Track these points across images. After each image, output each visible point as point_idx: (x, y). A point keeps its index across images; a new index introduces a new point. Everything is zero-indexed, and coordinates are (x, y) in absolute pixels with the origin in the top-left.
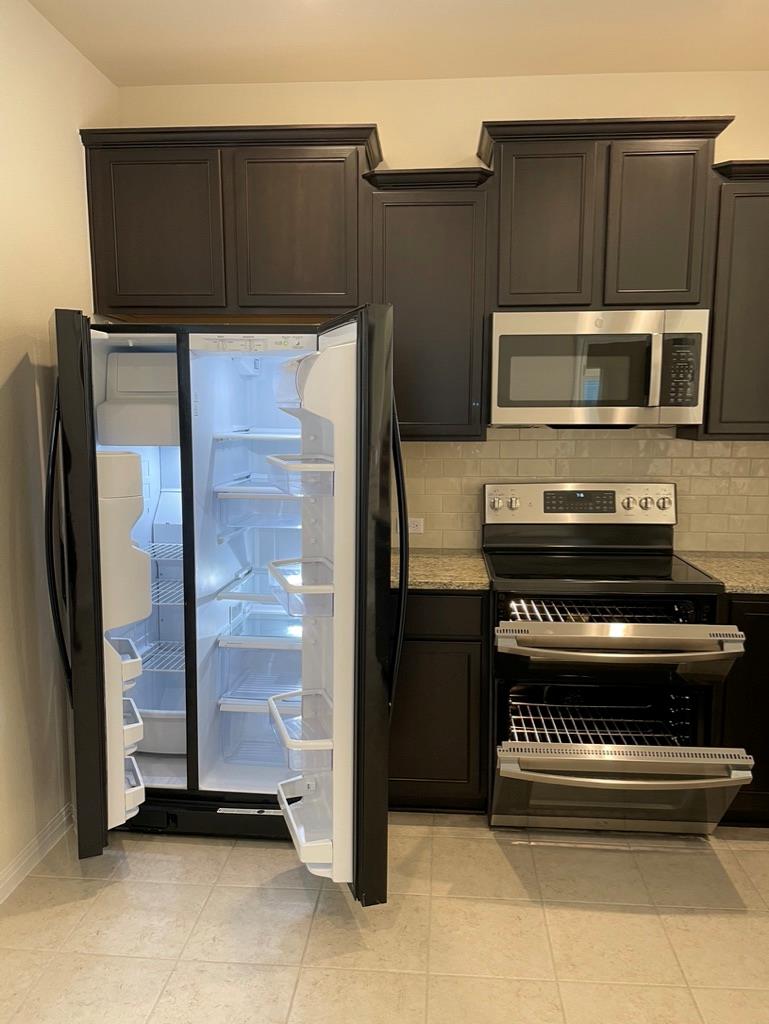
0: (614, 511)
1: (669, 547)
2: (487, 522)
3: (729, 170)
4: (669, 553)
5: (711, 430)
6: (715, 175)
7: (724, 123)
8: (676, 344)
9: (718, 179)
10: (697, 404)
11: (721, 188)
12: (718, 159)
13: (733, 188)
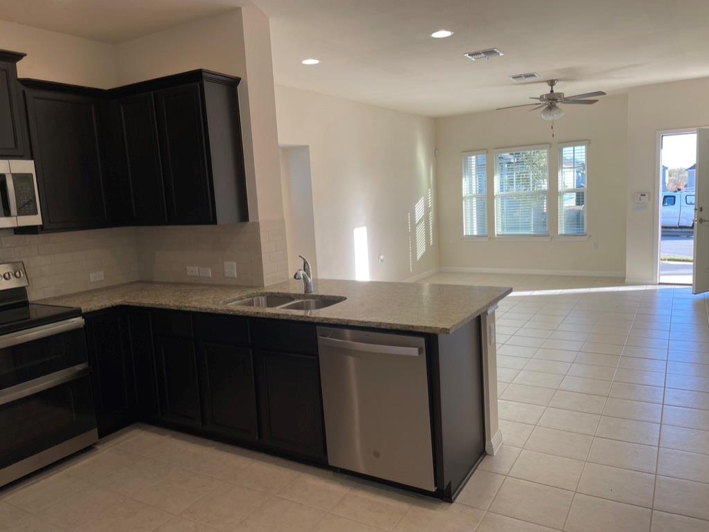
1: (24, 300)
3: (30, 84)
4: (26, 304)
5: (48, 227)
6: (21, 85)
7: (21, 56)
8: (20, 178)
9: (21, 87)
10: (36, 213)
11: (24, 93)
12: (20, 76)
13: (31, 93)
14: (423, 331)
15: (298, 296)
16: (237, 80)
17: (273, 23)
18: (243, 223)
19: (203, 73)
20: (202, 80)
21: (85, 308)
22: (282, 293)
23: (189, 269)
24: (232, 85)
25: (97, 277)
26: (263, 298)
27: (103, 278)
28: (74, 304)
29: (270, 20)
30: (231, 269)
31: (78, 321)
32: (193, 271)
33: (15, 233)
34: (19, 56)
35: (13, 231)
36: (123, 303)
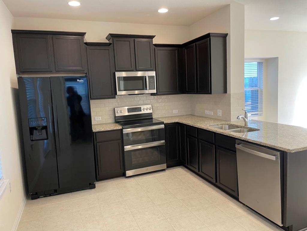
0: (141, 111)
1: (152, 117)
2: (116, 116)
3: (156, 45)
4: (152, 118)
5: (158, 94)
6: (154, 46)
7: (154, 36)
8: (151, 77)
9: (154, 47)
10: (155, 89)
11: (155, 48)
12: (154, 43)
13: (157, 48)
14: (279, 149)
15: (241, 127)
16: (227, 34)
17: (246, 7)
18: (225, 94)
19: (210, 34)
20: (210, 37)
21: (166, 122)
22: (235, 125)
23: (206, 111)
24: (224, 37)
25: (175, 112)
26: (227, 126)
27: (177, 112)
28: (162, 120)
29: (245, 6)
30: (220, 113)
31: (162, 126)
32: (207, 112)
33: (151, 95)
34: (154, 37)
35: (150, 94)
36: (179, 122)
